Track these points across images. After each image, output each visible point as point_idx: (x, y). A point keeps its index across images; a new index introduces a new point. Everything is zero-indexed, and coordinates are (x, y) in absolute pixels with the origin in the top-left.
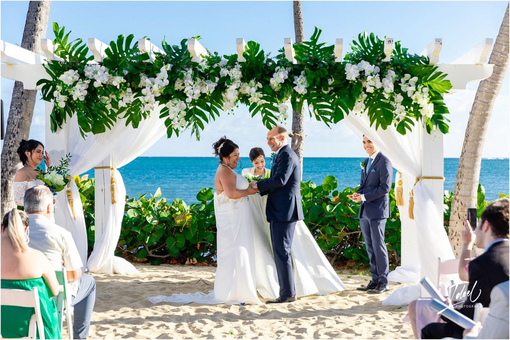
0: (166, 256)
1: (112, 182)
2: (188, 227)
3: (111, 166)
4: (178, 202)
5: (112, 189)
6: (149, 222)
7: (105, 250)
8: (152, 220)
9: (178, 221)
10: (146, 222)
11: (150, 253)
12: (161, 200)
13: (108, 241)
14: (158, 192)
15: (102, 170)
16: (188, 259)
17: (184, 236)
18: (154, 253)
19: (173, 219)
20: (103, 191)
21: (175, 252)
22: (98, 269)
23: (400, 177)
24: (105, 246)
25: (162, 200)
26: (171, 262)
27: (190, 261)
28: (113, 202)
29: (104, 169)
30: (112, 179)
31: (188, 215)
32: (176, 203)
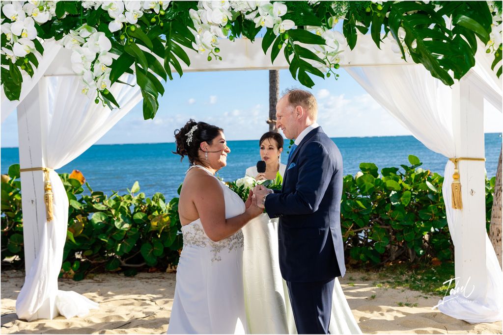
0: (142, 265)
1: (46, 190)
2: (166, 231)
3: (44, 166)
4: (158, 196)
5: (47, 199)
6: (118, 228)
7: (39, 289)
8: (122, 224)
9: (154, 224)
10: (115, 228)
11: (123, 263)
12: (138, 195)
13: (42, 276)
14: (136, 186)
15: (30, 172)
16: (169, 265)
17: (163, 242)
18: (127, 262)
19: (149, 221)
20: (34, 203)
21: (152, 261)
22: (31, 314)
23: (456, 168)
24: (39, 282)
25: (140, 195)
26: (150, 270)
27: (171, 268)
28: (49, 218)
29: (34, 172)
30: (46, 185)
31: (166, 216)
32: (155, 198)
